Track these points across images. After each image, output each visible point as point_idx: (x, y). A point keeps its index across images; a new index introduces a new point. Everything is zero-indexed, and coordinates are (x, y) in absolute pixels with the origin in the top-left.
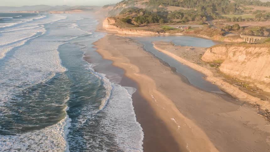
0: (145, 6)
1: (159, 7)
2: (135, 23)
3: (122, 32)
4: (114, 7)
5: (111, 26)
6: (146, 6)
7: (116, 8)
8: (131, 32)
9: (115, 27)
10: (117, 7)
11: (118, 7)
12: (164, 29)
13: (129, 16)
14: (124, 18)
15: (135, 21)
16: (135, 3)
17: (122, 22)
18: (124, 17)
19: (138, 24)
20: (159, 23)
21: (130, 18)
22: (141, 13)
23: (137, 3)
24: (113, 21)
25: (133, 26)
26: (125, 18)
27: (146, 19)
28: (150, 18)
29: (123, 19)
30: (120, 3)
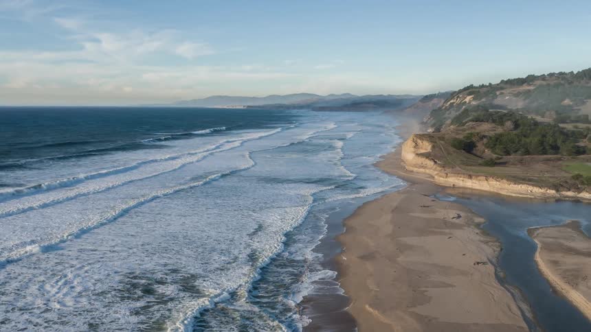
0: (524, 100)
1: (562, 103)
2: (488, 153)
3: (445, 179)
4: (446, 101)
5: (420, 158)
6: (527, 101)
7: (449, 103)
8: (470, 180)
9: (430, 163)
10: (452, 101)
11: (454, 103)
12: (577, 179)
13: (471, 134)
14: (457, 137)
15: (488, 148)
16: (498, 93)
17: (452, 149)
18: (458, 134)
19: (495, 156)
20: (559, 156)
21: (474, 139)
22: (509, 124)
23: (502, 93)
24: (426, 147)
25: (480, 161)
26: (461, 137)
27: (523, 142)
28: (534, 140)
29: (455, 139)
30: (460, 91)
